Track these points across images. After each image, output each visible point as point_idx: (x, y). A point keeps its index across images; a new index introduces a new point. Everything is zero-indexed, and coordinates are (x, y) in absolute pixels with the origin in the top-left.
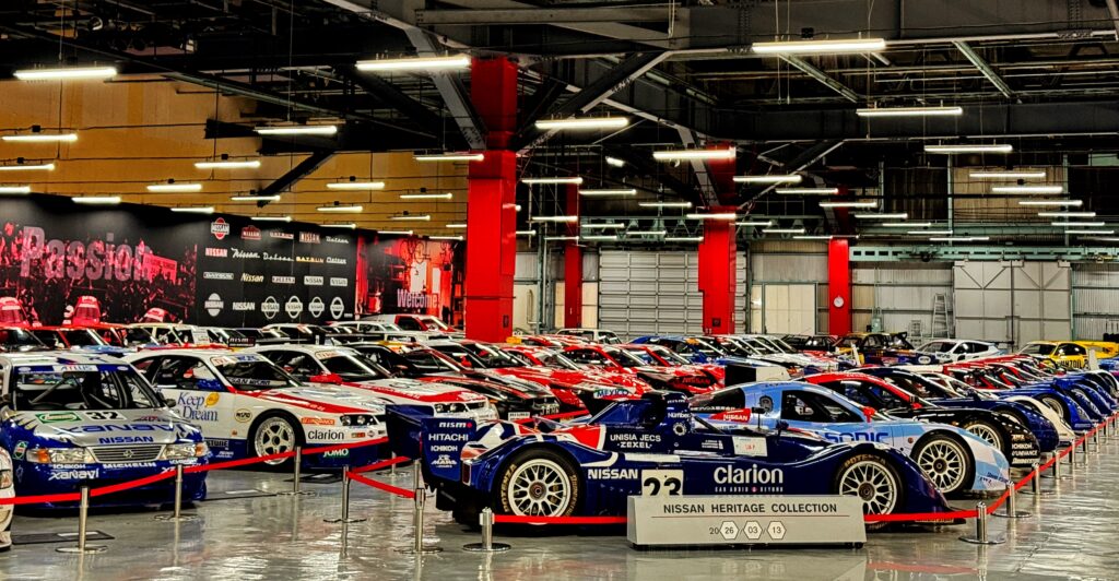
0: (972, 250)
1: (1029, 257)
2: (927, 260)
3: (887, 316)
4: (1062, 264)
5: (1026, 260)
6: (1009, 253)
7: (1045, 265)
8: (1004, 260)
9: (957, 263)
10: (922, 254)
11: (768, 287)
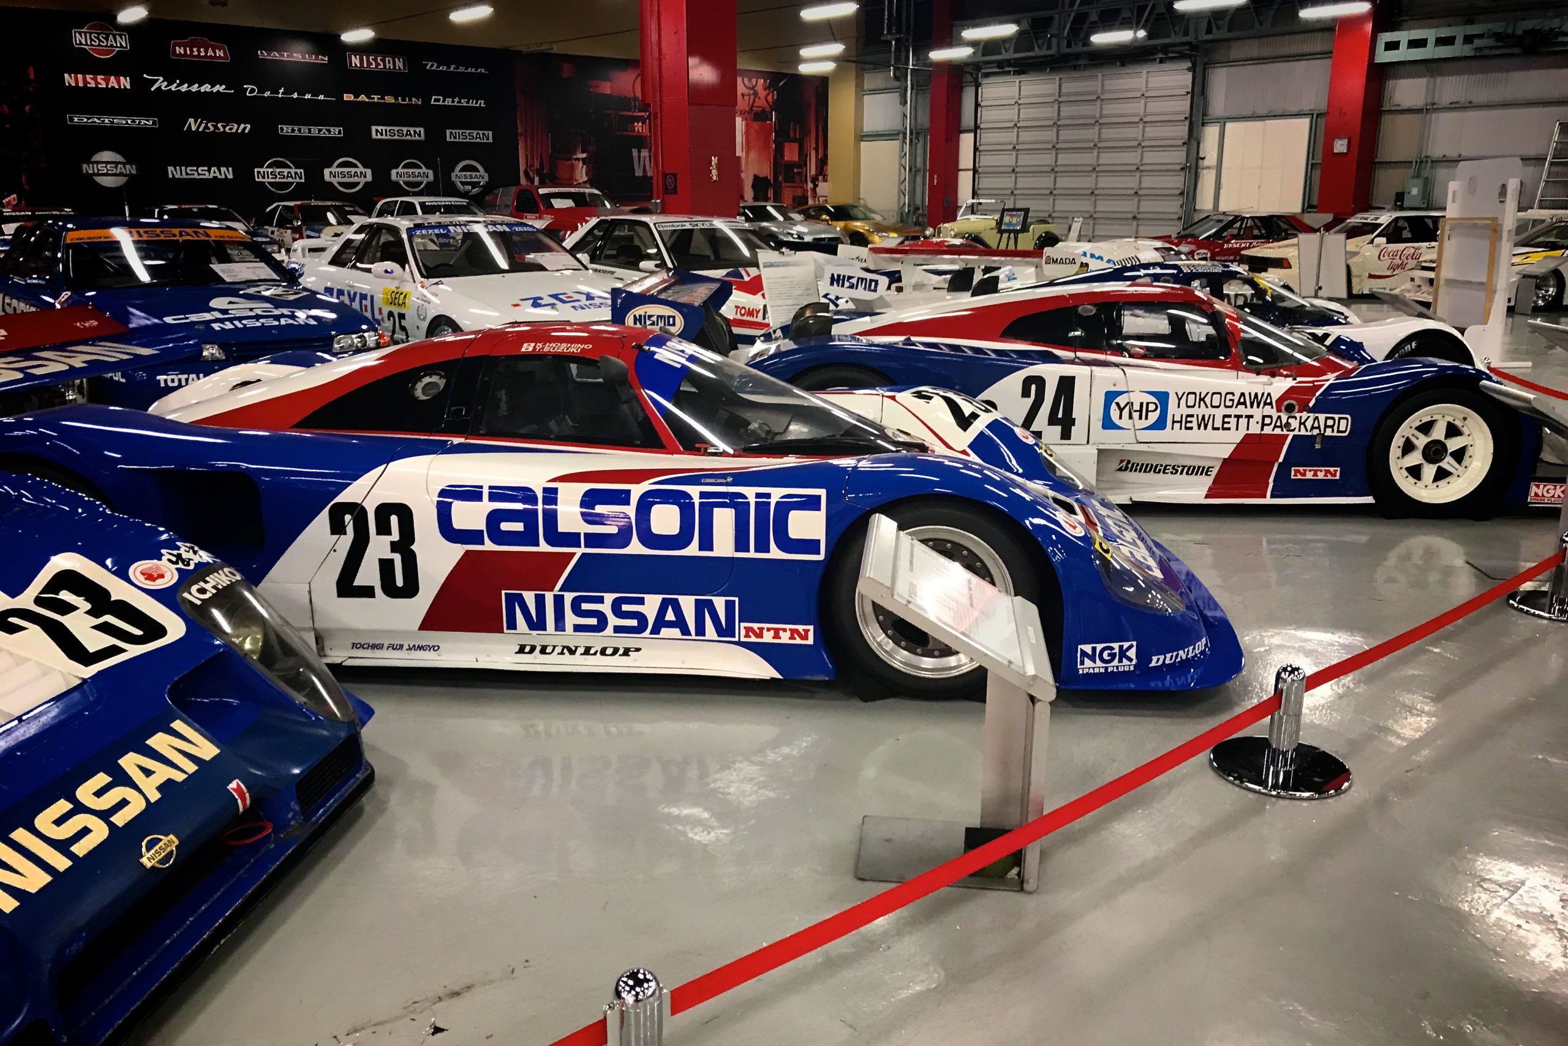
3: (1439, 172)
10: (1526, 35)
11: (1229, 126)
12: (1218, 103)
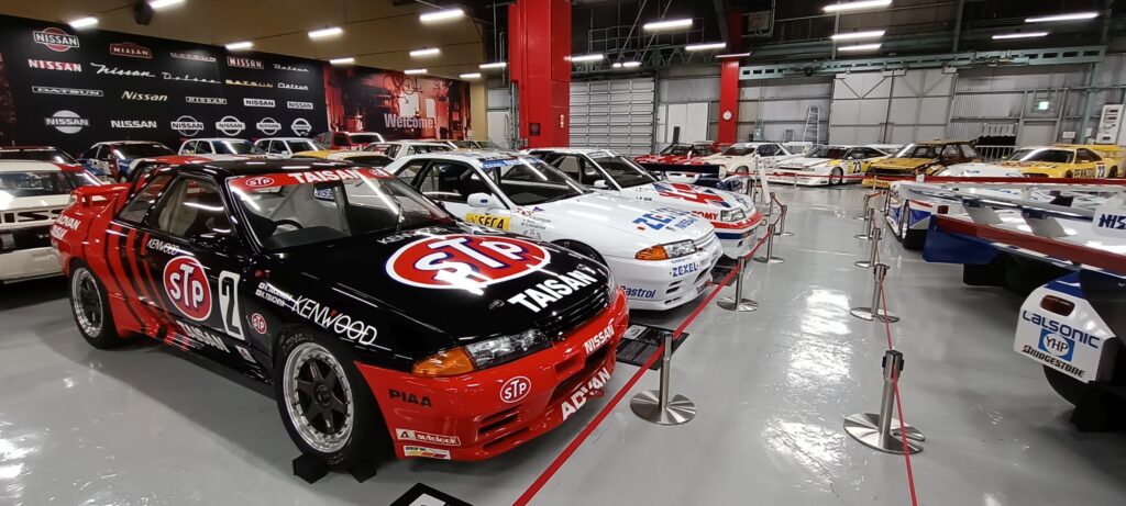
0: (854, 63)
1: (912, 65)
2: (809, 75)
3: (767, 127)
4: (947, 70)
5: (909, 69)
6: (891, 63)
7: (929, 72)
8: (887, 70)
9: (838, 76)
10: (806, 69)
11: (671, 106)
12: (665, 96)
